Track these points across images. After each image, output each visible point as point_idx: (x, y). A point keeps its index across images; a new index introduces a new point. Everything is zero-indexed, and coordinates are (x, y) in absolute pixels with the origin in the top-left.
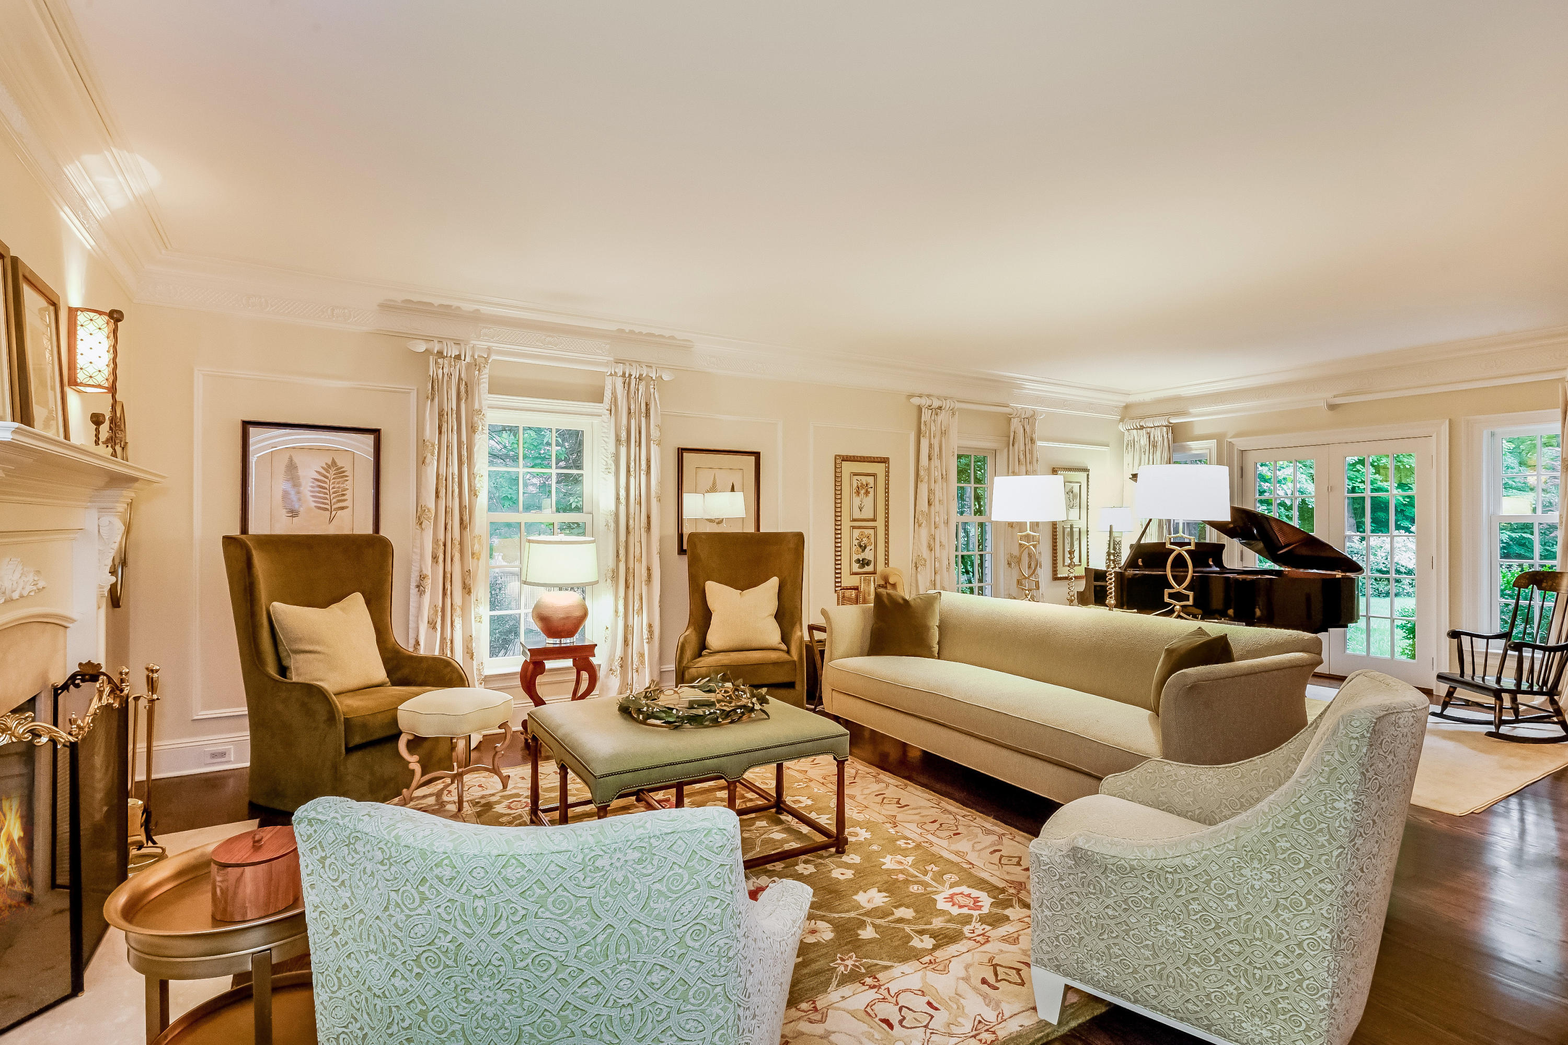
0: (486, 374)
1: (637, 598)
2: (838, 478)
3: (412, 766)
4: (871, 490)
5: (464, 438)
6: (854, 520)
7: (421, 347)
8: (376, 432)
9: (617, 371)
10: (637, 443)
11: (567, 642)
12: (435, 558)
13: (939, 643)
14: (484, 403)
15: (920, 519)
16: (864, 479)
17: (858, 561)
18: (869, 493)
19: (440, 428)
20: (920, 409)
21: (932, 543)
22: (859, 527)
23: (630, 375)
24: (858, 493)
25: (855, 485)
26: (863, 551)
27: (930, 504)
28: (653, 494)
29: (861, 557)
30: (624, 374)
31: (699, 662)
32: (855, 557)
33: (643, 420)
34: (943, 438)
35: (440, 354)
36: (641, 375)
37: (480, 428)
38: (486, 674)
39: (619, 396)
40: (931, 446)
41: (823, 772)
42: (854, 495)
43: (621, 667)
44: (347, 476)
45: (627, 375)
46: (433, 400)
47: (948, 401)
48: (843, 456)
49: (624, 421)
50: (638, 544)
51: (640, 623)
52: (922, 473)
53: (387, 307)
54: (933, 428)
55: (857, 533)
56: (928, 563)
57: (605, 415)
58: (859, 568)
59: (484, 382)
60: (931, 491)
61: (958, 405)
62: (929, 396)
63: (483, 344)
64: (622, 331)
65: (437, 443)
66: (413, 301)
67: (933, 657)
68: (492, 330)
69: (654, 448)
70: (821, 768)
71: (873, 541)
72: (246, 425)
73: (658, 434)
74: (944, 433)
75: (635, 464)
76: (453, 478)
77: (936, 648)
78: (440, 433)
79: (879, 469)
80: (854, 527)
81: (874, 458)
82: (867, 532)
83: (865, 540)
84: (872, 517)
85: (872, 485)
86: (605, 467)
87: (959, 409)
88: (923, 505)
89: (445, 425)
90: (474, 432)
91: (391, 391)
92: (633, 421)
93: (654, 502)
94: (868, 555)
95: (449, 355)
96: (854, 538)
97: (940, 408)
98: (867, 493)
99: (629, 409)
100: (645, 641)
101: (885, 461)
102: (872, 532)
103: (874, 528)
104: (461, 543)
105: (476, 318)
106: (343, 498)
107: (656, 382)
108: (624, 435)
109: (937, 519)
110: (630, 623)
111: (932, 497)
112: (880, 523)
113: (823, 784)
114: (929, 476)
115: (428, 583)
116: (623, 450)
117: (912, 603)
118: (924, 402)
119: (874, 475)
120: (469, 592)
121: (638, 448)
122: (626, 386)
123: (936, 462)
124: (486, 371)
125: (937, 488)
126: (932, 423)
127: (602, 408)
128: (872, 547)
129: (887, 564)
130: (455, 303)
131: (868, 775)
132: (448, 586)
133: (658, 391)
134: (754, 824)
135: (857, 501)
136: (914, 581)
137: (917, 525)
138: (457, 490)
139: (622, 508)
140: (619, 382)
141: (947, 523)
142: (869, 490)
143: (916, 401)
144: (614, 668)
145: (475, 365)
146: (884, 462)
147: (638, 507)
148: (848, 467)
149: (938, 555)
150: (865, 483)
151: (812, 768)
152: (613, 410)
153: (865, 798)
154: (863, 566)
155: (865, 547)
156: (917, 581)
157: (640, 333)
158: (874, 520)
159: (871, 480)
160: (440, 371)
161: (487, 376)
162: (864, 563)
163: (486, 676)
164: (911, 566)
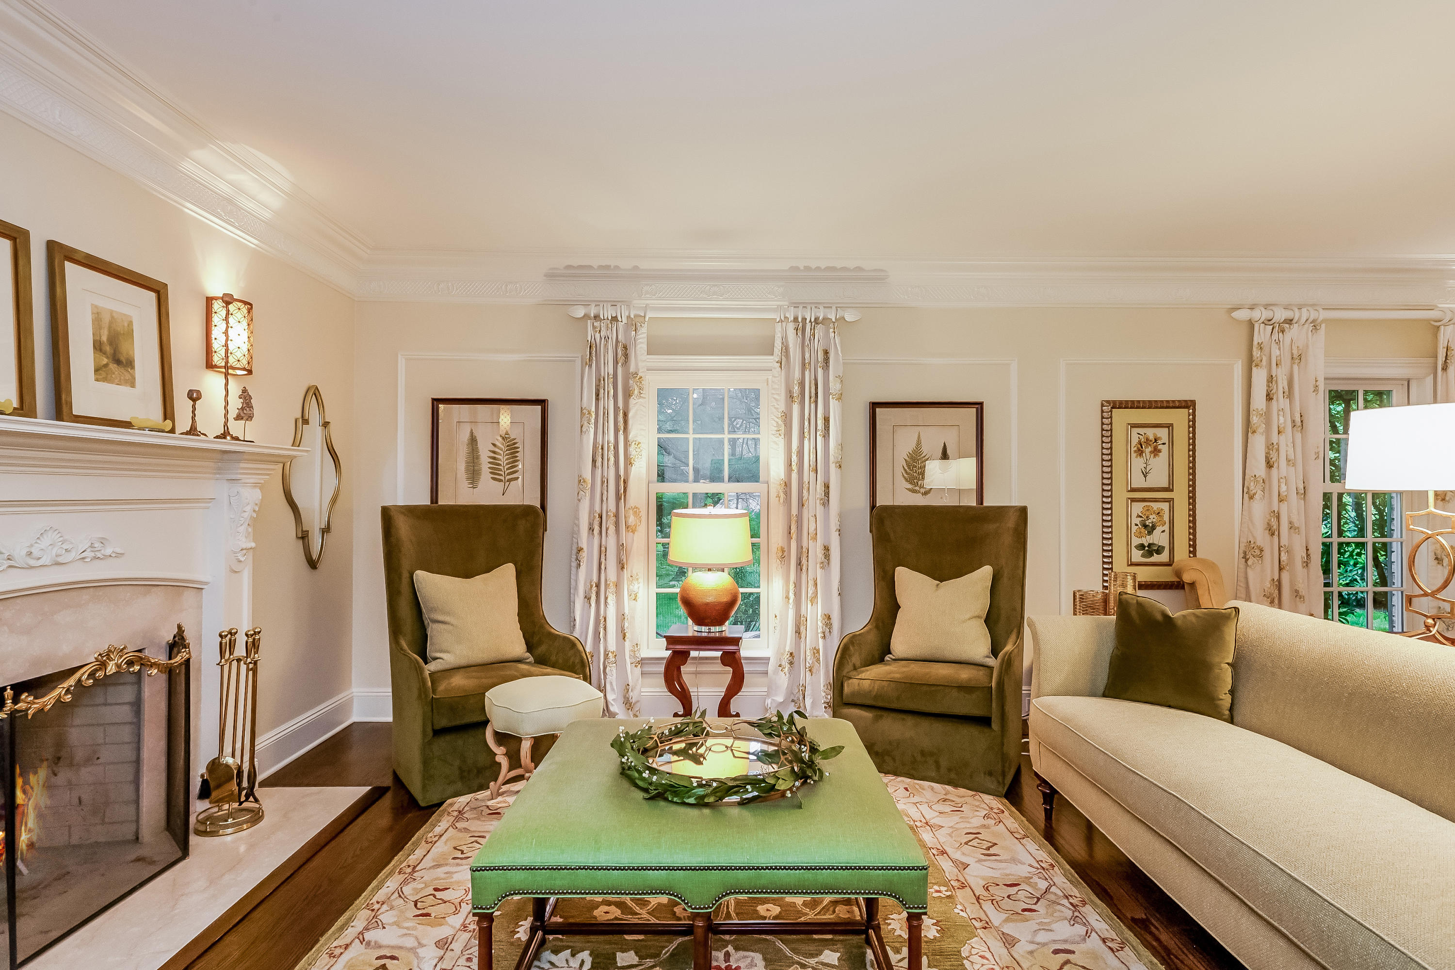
0: (643, 333)
1: (811, 583)
2: (1107, 434)
3: (498, 759)
4: (1164, 449)
5: (620, 404)
6: (1133, 490)
7: (580, 312)
8: (542, 403)
9: (788, 315)
10: (813, 399)
11: (716, 630)
12: (591, 529)
13: (1232, 692)
14: (640, 364)
15: (1252, 488)
16: (1150, 433)
17: (1141, 547)
18: (1160, 451)
19: (597, 395)
20: (1251, 325)
21: (1274, 522)
22: (1143, 500)
23: (804, 319)
24: (1140, 452)
25: (1135, 441)
26: (1150, 533)
27: (1269, 465)
28: (832, 459)
29: (1146, 540)
30: (796, 319)
31: (863, 672)
32: (1136, 541)
33: (820, 371)
34: (1296, 367)
35: (596, 317)
36: (816, 319)
37: (636, 392)
38: (643, 656)
39: (791, 345)
40: (1271, 379)
41: (990, 873)
42: (1134, 455)
43: (791, 663)
44: (518, 448)
45: (800, 320)
46: (590, 366)
47: (1304, 310)
48: (1114, 402)
49: (797, 374)
50: (812, 519)
51: (814, 614)
52: (1254, 419)
53: (552, 276)
54: (1275, 352)
55: (1138, 508)
56: (1267, 554)
57: (775, 368)
58: (1143, 556)
59: (642, 343)
60: (1270, 447)
61: (1323, 315)
62: (1266, 306)
63: (642, 303)
64: (796, 269)
65: (593, 409)
66: (573, 267)
67: (1218, 716)
68: (653, 287)
69: (833, 404)
70: (994, 865)
71: (1166, 518)
72: (436, 402)
73: (838, 386)
74: (1298, 358)
75: (809, 423)
76: (608, 447)
77: (1226, 700)
78: (597, 399)
79: (1179, 418)
80: (1133, 500)
81: (1168, 401)
82: (1155, 506)
83: (1153, 518)
84: (1166, 485)
85: (1165, 439)
86: (776, 429)
87: (1325, 321)
88: (1258, 467)
89: (602, 391)
90: (630, 396)
91: (557, 361)
92: (807, 373)
93: (833, 468)
94: (1159, 537)
95: (606, 317)
96: (1134, 515)
97: (1289, 321)
98: (1156, 452)
99: (804, 358)
100: (820, 635)
101: (1189, 405)
102: (1165, 506)
103: (1170, 501)
104: (617, 515)
105: (636, 276)
106: (515, 469)
107: (836, 325)
108: (796, 389)
109: (1284, 488)
110: (803, 612)
111: (1274, 455)
112: (1180, 495)
113: (978, 899)
114: (1268, 423)
115: (584, 555)
116: (796, 408)
117: (1179, 622)
118: (1258, 315)
119: (1169, 426)
120: (623, 568)
121: (813, 406)
122: (800, 334)
123: (1281, 402)
124: (643, 332)
125: (1284, 442)
126: (1274, 346)
127: (771, 361)
128: (1166, 528)
129: (1193, 552)
130: (612, 263)
131: (1065, 902)
132: (603, 560)
133: (839, 334)
134: (819, 953)
135: (1138, 463)
136: (1243, 579)
137: (1246, 496)
138: (612, 459)
139: (794, 476)
140: (791, 327)
141: (1304, 493)
142: (1160, 447)
143: (1242, 315)
144: (783, 663)
145: (633, 324)
146: (1187, 407)
147: (813, 474)
148: (1121, 417)
149: (1284, 541)
150: (1152, 438)
151: (980, 861)
152: (785, 360)
153: (1031, 953)
154: (1150, 554)
155: (1153, 528)
156: (1246, 578)
157: (818, 269)
158: (1169, 489)
159: (1163, 433)
160: (597, 335)
161: (645, 335)
162: (1151, 550)
163: (642, 659)
164: (1237, 554)
